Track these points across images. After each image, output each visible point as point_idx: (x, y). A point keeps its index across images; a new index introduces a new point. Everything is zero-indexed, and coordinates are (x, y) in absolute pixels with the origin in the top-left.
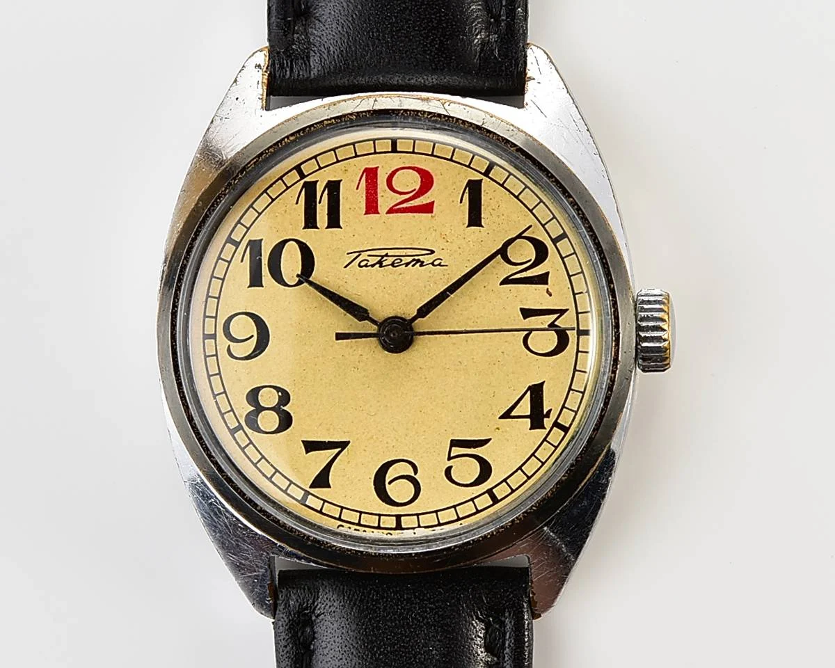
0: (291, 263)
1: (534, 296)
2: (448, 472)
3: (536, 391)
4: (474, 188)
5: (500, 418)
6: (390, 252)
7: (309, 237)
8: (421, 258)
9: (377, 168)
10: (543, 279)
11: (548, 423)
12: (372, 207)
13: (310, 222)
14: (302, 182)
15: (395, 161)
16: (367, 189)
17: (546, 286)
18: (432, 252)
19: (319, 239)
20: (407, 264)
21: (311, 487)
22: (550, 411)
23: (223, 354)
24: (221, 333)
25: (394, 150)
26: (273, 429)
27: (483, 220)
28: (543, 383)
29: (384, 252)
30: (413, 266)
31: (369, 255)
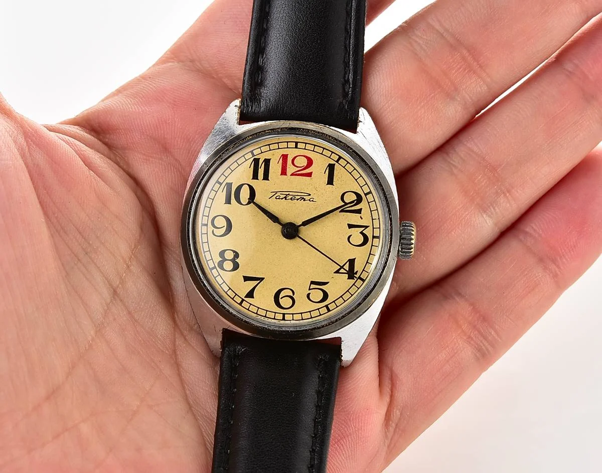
0: (245, 194)
1: (354, 219)
2: (309, 295)
3: (352, 262)
4: (331, 168)
5: (335, 273)
6: (291, 193)
7: (254, 183)
8: (304, 197)
9: (288, 155)
10: (359, 211)
11: (356, 277)
12: (284, 172)
13: (255, 176)
14: (253, 158)
15: (296, 152)
16: (283, 164)
17: (360, 215)
18: (310, 195)
19: (259, 185)
20: (298, 199)
21: (245, 297)
22: (357, 272)
23: (210, 233)
24: (210, 224)
25: (296, 147)
26: (230, 270)
27: (334, 182)
28: (355, 258)
29: (288, 193)
30: (300, 200)
31: (281, 194)
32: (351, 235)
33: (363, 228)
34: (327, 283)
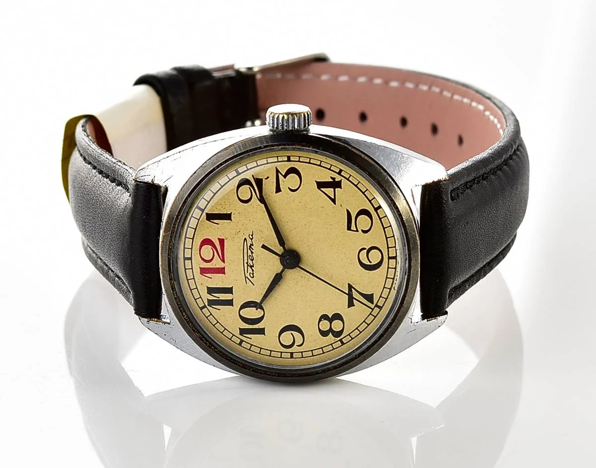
0: (252, 313)
1: (269, 186)
2: (364, 232)
3: (321, 185)
5: (335, 204)
6: (246, 261)
7: (237, 304)
8: (249, 245)
9: (200, 268)
10: (259, 182)
11: (338, 178)
12: (221, 271)
13: (230, 303)
14: (208, 307)
15: (196, 259)
16: (212, 273)
17: (264, 180)
18: (245, 239)
19: (239, 298)
20: (252, 253)
21: (373, 304)
22: (332, 178)
23: (301, 349)
24: (290, 350)
25: (190, 259)
26: (342, 323)
27: (228, 213)
28: (316, 181)
29: (246, 265)
30: (253, 249)
31: (247, 272)
32: (289, 188)
34: (348, 211)
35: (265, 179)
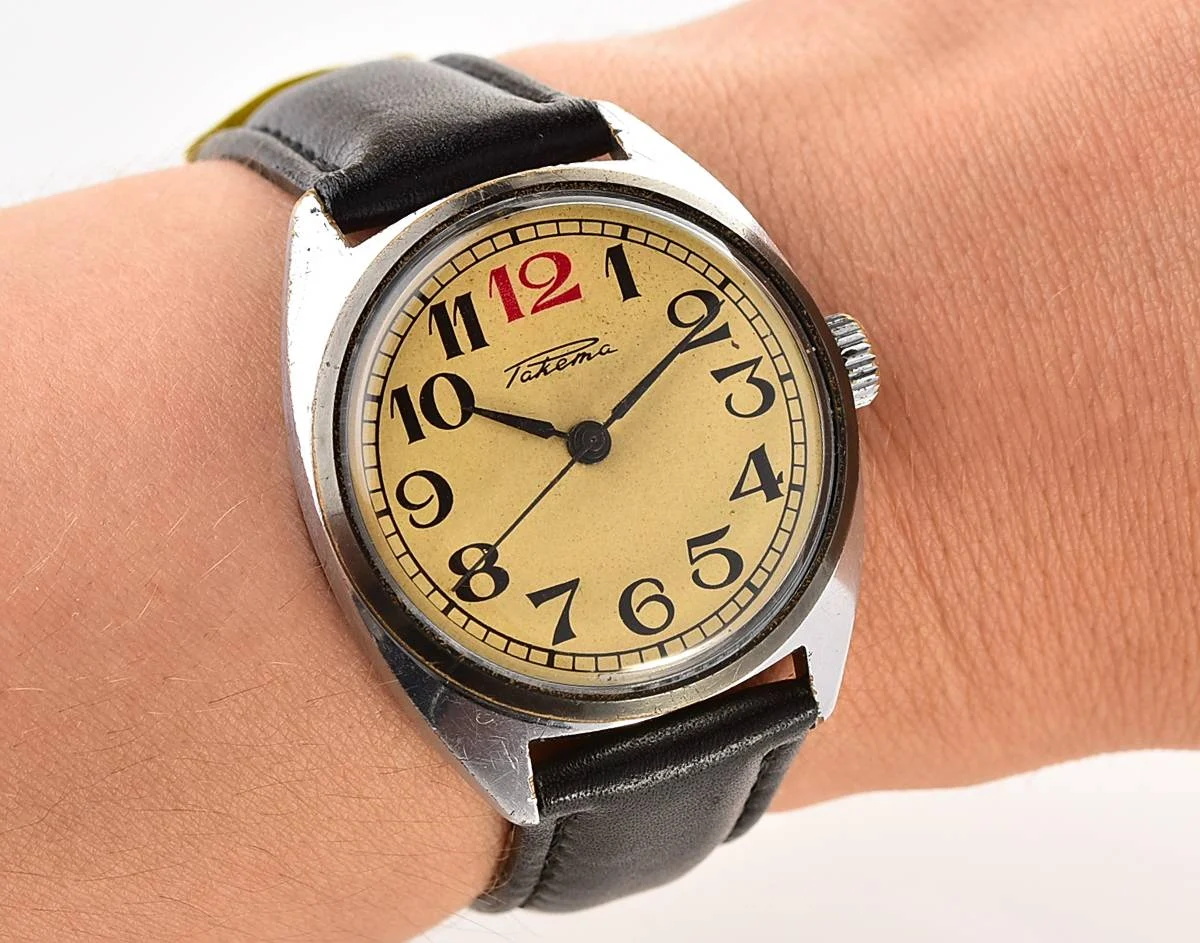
0: (447, 403)
1: (719, 354)
2: (696, 576)
3: (759, 457)
4: (616, 256)
5: (731, 499)
6: (551, 355)
7: (455, 366)
8: (586, 350)
9: (504, 267)
10: (723, 333)
11: (783, 488)
12: (513, 312)
13: (453, 350)
14: (428, 307)
15: (521, 253)
16: (502, 293)
17: (730, 339)
18: (596, 340)
19: (468, 366)
20: (573, 362)
21: (554, 644)
22: (780, 475)
23: (406, 528)
24: (395, 504)
25: (516, 241)
26: (491, 593)
27: (637, 288)
28: (763, 446)
29: (543, 357)
30: (580, 362)
31: (529, 366)
32: (731, 395)
33: (751, 368)
35: (732, 342)
